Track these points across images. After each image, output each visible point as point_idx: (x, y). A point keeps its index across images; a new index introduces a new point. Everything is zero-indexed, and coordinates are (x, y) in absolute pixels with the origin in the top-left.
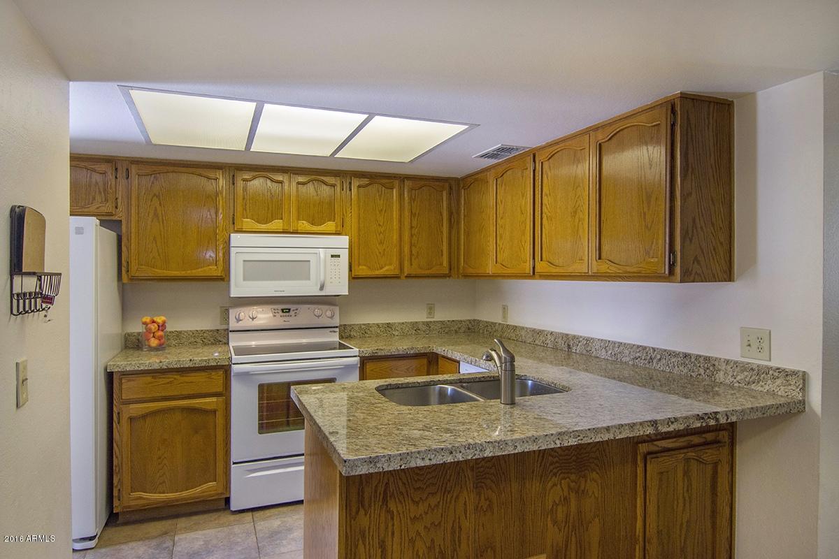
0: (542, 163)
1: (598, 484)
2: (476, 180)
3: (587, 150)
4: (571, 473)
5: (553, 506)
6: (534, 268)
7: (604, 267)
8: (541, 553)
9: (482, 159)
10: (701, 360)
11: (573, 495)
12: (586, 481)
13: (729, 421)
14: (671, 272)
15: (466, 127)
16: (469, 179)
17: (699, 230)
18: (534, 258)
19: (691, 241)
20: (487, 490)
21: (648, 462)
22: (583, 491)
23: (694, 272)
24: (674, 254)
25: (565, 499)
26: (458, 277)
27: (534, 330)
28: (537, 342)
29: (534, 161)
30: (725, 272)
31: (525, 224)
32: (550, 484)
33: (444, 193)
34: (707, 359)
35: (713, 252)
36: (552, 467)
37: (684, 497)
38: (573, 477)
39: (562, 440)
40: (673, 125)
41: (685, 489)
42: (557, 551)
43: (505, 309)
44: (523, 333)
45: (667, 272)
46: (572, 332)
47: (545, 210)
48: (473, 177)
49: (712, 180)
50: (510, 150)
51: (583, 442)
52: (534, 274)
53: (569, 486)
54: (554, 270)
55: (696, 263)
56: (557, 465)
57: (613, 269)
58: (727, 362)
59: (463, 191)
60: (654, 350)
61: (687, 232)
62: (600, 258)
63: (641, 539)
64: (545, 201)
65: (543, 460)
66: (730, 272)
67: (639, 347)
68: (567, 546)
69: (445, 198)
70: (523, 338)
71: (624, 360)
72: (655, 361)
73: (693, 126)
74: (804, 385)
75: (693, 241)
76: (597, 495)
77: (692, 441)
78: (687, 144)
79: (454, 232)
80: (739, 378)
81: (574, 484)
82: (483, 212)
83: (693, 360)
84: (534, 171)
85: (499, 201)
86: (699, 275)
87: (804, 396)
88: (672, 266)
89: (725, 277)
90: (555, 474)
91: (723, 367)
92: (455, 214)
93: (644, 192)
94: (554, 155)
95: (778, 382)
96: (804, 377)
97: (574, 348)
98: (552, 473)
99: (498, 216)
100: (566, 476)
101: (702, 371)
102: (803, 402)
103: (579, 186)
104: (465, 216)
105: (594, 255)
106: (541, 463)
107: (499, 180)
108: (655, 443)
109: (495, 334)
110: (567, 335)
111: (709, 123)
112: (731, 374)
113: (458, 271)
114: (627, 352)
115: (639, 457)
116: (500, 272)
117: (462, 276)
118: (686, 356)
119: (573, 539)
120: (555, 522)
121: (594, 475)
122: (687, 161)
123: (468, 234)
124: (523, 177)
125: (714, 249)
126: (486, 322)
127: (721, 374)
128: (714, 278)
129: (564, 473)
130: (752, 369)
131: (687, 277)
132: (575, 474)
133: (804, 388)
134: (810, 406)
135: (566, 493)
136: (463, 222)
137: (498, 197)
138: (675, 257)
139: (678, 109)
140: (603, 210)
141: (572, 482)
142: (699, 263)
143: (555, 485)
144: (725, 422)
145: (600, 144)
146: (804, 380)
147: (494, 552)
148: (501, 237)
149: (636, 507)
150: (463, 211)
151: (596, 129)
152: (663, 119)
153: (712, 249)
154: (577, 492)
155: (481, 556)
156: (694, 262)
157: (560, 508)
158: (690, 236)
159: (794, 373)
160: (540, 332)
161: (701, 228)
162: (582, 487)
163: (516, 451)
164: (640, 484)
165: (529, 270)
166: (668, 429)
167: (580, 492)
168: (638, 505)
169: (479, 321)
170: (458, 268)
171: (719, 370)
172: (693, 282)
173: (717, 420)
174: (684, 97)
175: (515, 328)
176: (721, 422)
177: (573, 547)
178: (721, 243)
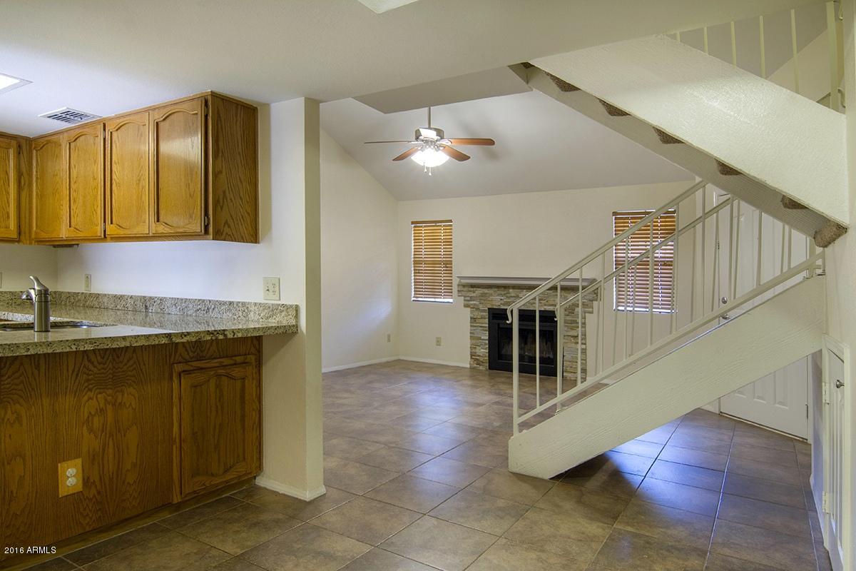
0: (111, 133)
1: (135, 398)
2: (49, 142)
3: (147, 125)
4: (107, 389)
5: (88, 417)
6: (105, 231)
7: (161, 229)
8: (77, 458)
9: (50, 120)
10: (240, 305)
11: (109, 407)
12: (123, 395)
13: (235, 336)
14: (206, 232)
15: (17, 81)
16: (42, 140)
17: (229, 201)
18: (105, 222)
19: (222, 208)
20: (14, 404)
21: (182, 378)
22: (120, 404)
23: (224, 233)
24: (208, 217)
25: (101, 410)
26: (31, 243)
27: (115, 296)
28: (118, 307)
29: (105, 130)
30: (252, 236)
31: (97, 189)
32: (86, 398)
33: (11, 151)
34: (244, 304)
35: (242, 220)
36: (86, 384)
37: (217, 407)
38: (110, 392)
39: (78, 346)
40: (206, 116)
41: (217, 400)
42: (94, 456)
43: (88, 278)
44: (105, 300)
45: (203, 231)
46: (148, 294)
47: (114, 177)
48: (46, 139)
49: (240, 165)
50: (81, 116)
51: (99, 348)
52: (105, 238)
53: (106, 400)
54: (121, 232)
55: (226, 226)
56: (93, 381)
57: (167, 230)
58: (255, 304)
59: (34, 151)
60: (210, 301)
61: (218, 201)
62: (158, 221)
63: (178, 440)
64: (114, 169)
65: (76, 378)
66: (256, 235)
67: (199, 300)
68: (104, 450)
69: (11, 157)
70: (106, 304)
71: (189, 313)
72: (211, 310)
73: (223, 120)
74: (297, 314)
75: (224, 208)
76: (134, 407)
77: (223, 362)
78: (218, 132)
79: (24, 194)
80: (262, 315)
81: (110, 397)
82: (57, 175)
83: (235, 306)
84: (105, 139)
85: (72, 165)
86: (230, 235)
87: (296, 322)
88: (206, 228)
89: (252, 239)
90: (90, 390)
91: (253, 308)
92: (25, 175)
93: (188, 168)
94: (121, 126)
95: (283, 314)
96: (297, 308)
97: (151, 308)
98: (87, 389)
99: (71, 180)
100: (102, 390)
101: (241, 313)
102: (296, 326)
103: (142, 157)
104: (37, 178)
105: (153, 218)
106: (76, 380)
107: (73, 145)
108: (190, 363)
109: (78, 304)
110: (144, 297)
111: (237, 121)
112: (257, 313)
113: (30, 237)
114: (191, 306)
115: (174, 375)
116: (73, 236)
117: (36, 241)
118: (231, 303)
119: (111, 443)
120: (91, 431)
121: (131, 390)
122: (218, 145)
123: (41, 197)
124: (94, 144)
125: (242, 217)
126: (69, 293)
127: (252, 313)
128: (243, 240)
129: (100, 389)
130: (269, 307)
131: (218, 236)
132: (111, 389)
133: (297, 316)
134: (301, 329)
135: (102, 405)
136: (34, 185)
137: (72, 162)
138: (209, 219)
139: (210, 103)
140: (160, 180)
141: (108, 396)
142: (229, 226)
143: (90, 398)
144: (232, 337)
145: (157, 123)
146: (297, 311)
147: (24, 460)
148: (75, 201)
149: (172, 415)
150: (35, 173)
151: (154, 109)
152: (198, 109)
153: (241, 217)
154: (114, 405)
155: (8, 463)
156: (224, 226)
157: (96, 419)
158: (221, 204)
159: (291, 306)
160: (121, 297)
161: (231, 199)
162: (119, 401)
163: (29, 353)
164: (176, 397)
165: (100, 233)
166: (182, 341)
167: (117, 404)
168: (175, 413)
169: (61, 293)
170: (30, 233)
171: (251, 311)
172: (225, 240)
173: (225, 335)
174: (213, 94)
175: (98, 296)
176: (229, 337)
177: (111, 450)
178: (248, 213)
